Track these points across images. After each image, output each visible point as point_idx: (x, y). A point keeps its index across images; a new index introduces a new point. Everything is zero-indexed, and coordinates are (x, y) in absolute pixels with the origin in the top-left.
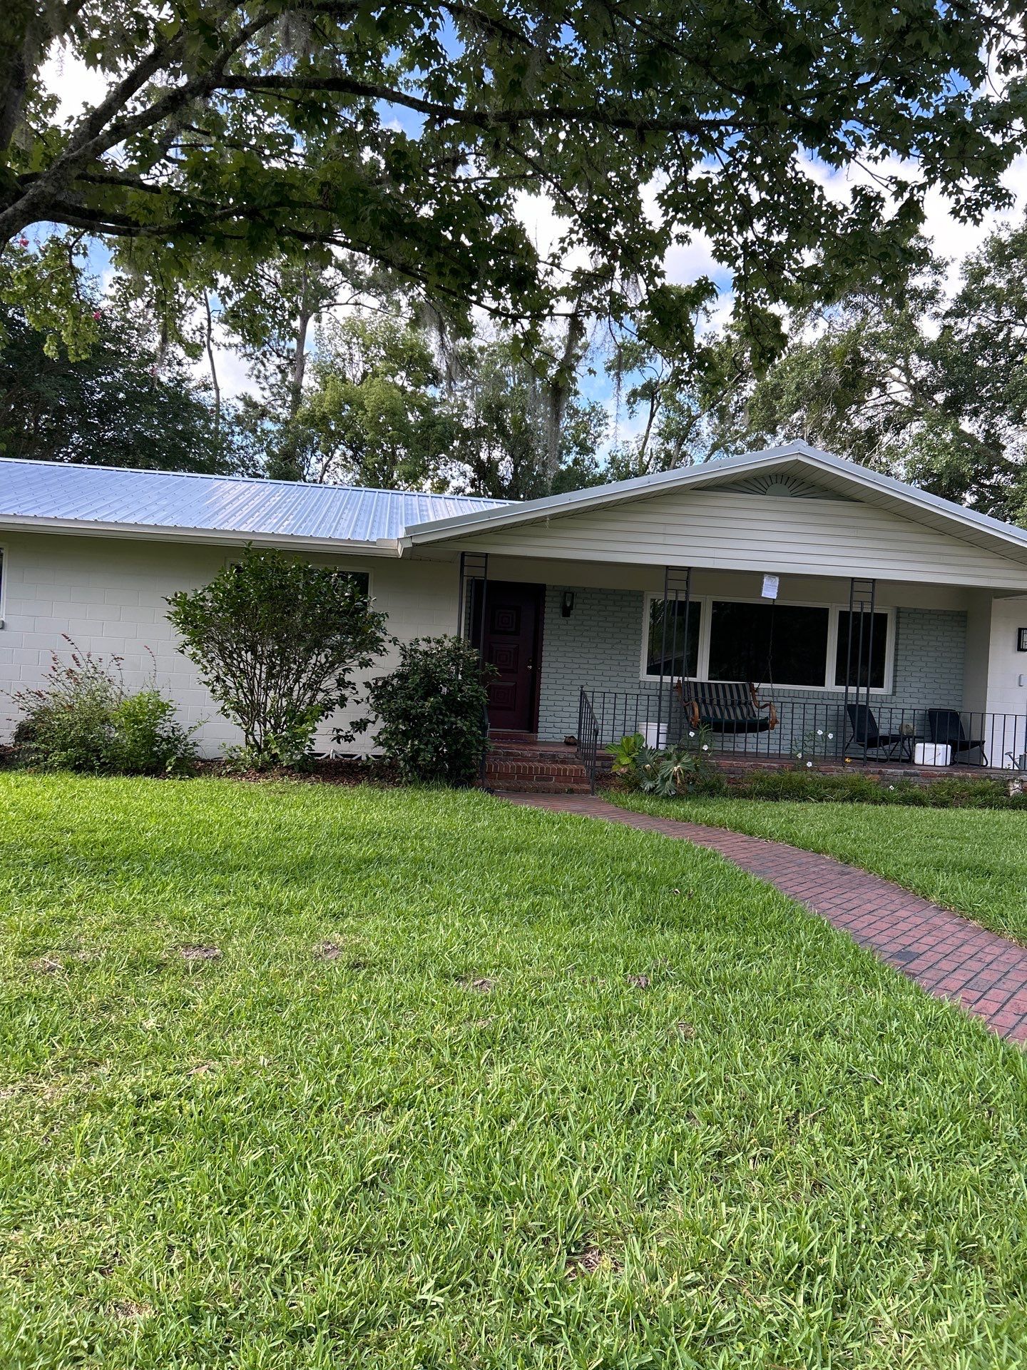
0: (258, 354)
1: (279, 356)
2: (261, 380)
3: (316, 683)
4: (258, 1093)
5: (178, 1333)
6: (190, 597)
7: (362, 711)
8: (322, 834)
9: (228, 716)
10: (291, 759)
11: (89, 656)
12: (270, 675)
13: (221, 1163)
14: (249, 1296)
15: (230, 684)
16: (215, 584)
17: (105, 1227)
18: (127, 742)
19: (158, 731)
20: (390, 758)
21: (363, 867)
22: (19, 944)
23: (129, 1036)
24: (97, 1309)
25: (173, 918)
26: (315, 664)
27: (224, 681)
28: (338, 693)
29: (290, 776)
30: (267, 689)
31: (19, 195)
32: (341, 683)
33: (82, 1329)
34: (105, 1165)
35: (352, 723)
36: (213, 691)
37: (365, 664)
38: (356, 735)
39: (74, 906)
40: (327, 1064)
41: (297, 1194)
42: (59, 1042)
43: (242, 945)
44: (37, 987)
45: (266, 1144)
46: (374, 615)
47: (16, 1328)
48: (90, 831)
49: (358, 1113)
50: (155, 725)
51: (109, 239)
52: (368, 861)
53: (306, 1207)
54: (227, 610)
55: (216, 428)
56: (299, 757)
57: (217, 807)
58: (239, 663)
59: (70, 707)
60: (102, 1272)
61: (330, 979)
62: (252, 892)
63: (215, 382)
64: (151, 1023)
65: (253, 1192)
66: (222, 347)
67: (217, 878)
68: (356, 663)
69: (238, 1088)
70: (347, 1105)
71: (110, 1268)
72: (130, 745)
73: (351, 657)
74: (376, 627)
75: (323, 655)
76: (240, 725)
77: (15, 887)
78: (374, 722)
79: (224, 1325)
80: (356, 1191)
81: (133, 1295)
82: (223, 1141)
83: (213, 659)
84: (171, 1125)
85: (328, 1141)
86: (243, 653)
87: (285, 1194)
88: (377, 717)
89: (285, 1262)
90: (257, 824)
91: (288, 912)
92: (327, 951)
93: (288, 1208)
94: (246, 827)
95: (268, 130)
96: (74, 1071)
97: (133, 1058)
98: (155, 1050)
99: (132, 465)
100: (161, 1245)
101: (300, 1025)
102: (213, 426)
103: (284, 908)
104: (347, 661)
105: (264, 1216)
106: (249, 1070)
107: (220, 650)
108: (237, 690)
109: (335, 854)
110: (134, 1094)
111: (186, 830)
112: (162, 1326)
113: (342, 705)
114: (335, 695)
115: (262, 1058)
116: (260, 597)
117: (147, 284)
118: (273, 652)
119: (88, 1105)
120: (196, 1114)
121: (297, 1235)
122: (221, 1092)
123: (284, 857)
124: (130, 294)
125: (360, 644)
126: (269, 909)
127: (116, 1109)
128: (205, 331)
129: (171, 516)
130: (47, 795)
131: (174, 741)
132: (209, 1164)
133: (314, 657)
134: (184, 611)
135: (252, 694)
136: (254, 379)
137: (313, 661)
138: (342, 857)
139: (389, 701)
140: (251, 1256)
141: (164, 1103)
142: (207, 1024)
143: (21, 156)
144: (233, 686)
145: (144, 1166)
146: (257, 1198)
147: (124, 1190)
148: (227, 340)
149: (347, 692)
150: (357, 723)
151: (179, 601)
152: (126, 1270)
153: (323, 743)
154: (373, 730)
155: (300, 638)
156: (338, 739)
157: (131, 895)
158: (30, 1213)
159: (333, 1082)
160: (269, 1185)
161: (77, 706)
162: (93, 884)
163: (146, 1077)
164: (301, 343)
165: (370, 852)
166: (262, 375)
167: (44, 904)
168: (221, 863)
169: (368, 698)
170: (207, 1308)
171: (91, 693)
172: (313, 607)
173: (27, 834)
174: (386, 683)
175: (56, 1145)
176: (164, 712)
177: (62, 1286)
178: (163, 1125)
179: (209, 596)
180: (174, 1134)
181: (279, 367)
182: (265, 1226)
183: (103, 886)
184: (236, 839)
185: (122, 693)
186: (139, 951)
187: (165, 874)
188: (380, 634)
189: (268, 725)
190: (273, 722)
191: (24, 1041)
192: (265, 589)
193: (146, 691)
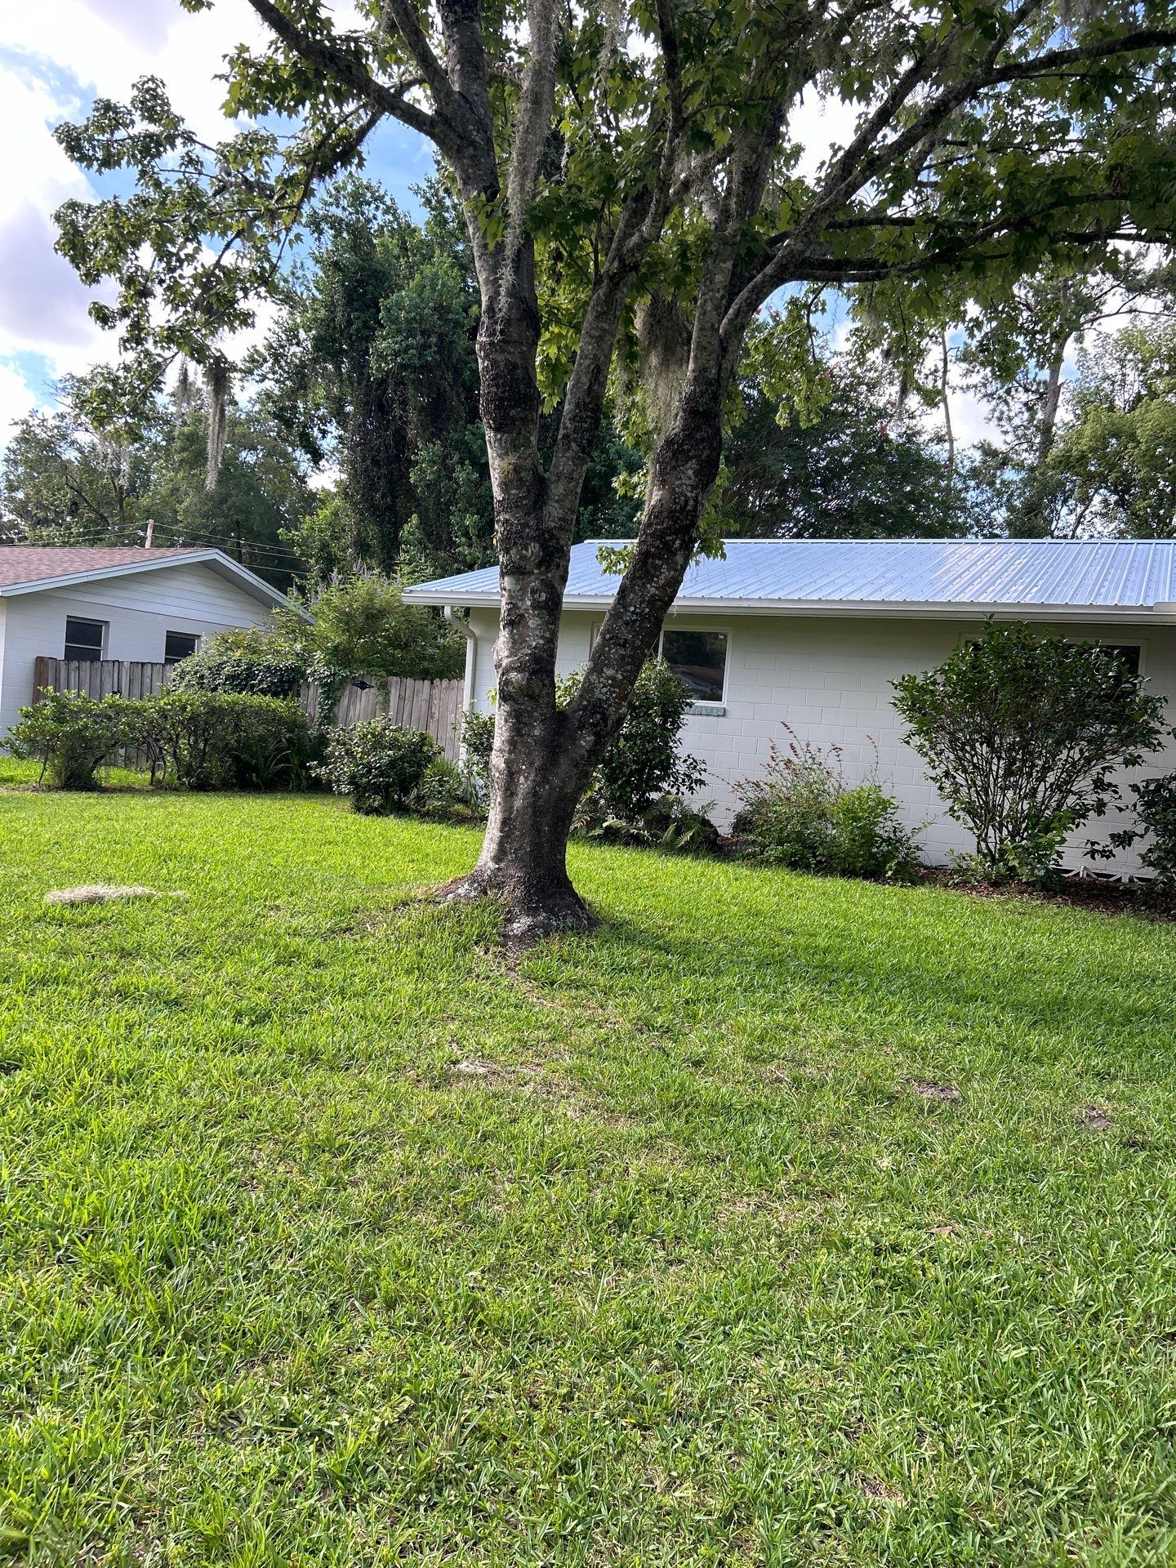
0: (1001, 392)
1: (1027, 390)
2: (1003, 423)
3: (1066, 783)
4: (1015, 1276)
5: (934, 1538)
6: (920, 681)
7: (1127, 822)
8: (1076, 970)
9: (958, 818)
10: (1033, 874)
11: (808, 745)
12: (1009, 772)
13: (975, 1350)
14: (1018, 1522)
15: (960, 780)
16: (949, 665)
17: (847, 1384)
18: (844, 840)
19: (878, 830)
20: (1163, 882)
21: (1133, 1019)
22: (747, 1047)
23: (862, 1172)
24: (843, 1476)
25: (903, 1046)
26: (1066, 760)
27: (954, 778)
28: (1095, 797)
29: (1030, 894)
30: (1004, 789)
31: (768, 258)
32: (1099, 785)
33: (829, 1495)
34: (844, 1311)
35: (1112, 836)
36: (941, 788)
37: (1132, 761)
38: (1117, 851)
39: (797, 1015)
40: (1102, 1262)
41: (1071, 1416)
42: (790, 1162)
43: (984, 1090)
44: (766, 1097)
45: (1028, 1342)
46: (1147, 700)
47: (762, 1468)
48: (811, 935)
49: (1149, 1336)
50: (876, 824)
51: (849, 290)
52: (1141, 1013)
53: (1084, 1436)
54: (961, 696)
55: (948, 485)
56: (1042, 873)
57: (946, 923)
58: (973, 756)
59: (788, 799)
60: (846, 1435)
61: (1097, 1154)
62: (992, 1029)
63: (949, 433)
64: (886, 1163)
65: (1015, 1397)
66: (958, 391)
67: (951, 1007)
68: (1121, 759)
69: (990, 1264)
70: (1132, 1322)
71: (855, 1433)
72: (847, 844)
73: (1115, 752)
74: (1150, 716)
75: (1077, 749)
76: (971, 829)
77: (740, 985)
78: (1142, 836)
79: (989, 1547)
80: (1148, 1435)
81: (882, 1474)
82: (976, 1323)
83: (942, 751)
84: (913, 1287)
85: (1108, 1360)
86: (977, 745)
87: (1056, 1411)
88: (1147, 829)
89: (1060, 1496)
90: (994, 948)
91: (1038, 1061)
92: (1092, 1119)
93: (1059, 1429)
94: (982, 951)
95: (1037, 120)
96: (807, 1197)
97: (867, 1198)
98: (891, 1195)
99: (856, 536)
100: (910, 1426)
101: (1062, 1203)
102: (943, 484)
103: (1033, 1055)
104: (1108, 757)
105: (1031, 1430)
106: (1003, 1243)
107: (951, 742)
108: (969, 789)
109: (1094, 998)
110: (871, 1239)
111: (913, 945)
112: (916, 1522)
113: (1100, 812)
114: (1091, 799)
115: (1017, 1234)
116: (1001, 679)
117: (885, 331)
118: (1013, 744)
119: (824, 1240)
120: (942, 1280)
121: (1073, 1468)
122: (969, 1263)
123: (1029, 992)
124: (868, 346)
125: (1128, 736)
126: (1015, 1053)
127: (852, 1251)
128: (940, 374)
129: (899, 589)
130: (765, 891)
131: (895, 843)
132: (959, 1347)
133: (1065, 752)
134: (912, 696)
135: (987, 795)
136: (995, 421)
137: (1063, 756)
138: (1104, 1002)
139: (1165, 810)
140: (1017, 1475)
141: (904, 1258)
142: (948, 1178)
143: (770, 218)
144: (964, 783)
145: (886, 1326)
146: (1021, 1405)
147: (866, 1347)
148: (964, 382)
149: (1106, 796)
150: (1119, 836)
151: (908, 685)
152: (873, 1442)
153: (1073, 858)
154: (1140, 846)
155: (1048, 729)
156: (1093, 853)
157: (856, 1012)
158: (771, 1343)
159: (1111, 1287)
160: (1036, 1394)
161: (793, 798)
162: (816, 993)
163: (883, 1223)
164: (1055, 373)
165: (1144, 1002)
166: (1005, 416)
167: (769, 1008)
168: (955, 990)
169: (1135, 805)
170: (967, 1520)
171: (809, 785)
172: (1065, 691)
173: (749, 931)
174: (1160, 786)
175: (792, 1275)
176: (885, 809)
177: (806, 1436)
178: (904, 1284)
179: (940, 679)
180: (917, 1298)
181: (1026, 404)
182: (1033, 1442)
183: (826, 998)
184: (971, 964)
185: (840, 786)
186: (869, 1078)
187: (893, 994)
188: (1155, 724)
189: (1005, 832)
190: (1010, 827)
191: (757, 1154)
192: (1008, 670)
193: (867, 785)
